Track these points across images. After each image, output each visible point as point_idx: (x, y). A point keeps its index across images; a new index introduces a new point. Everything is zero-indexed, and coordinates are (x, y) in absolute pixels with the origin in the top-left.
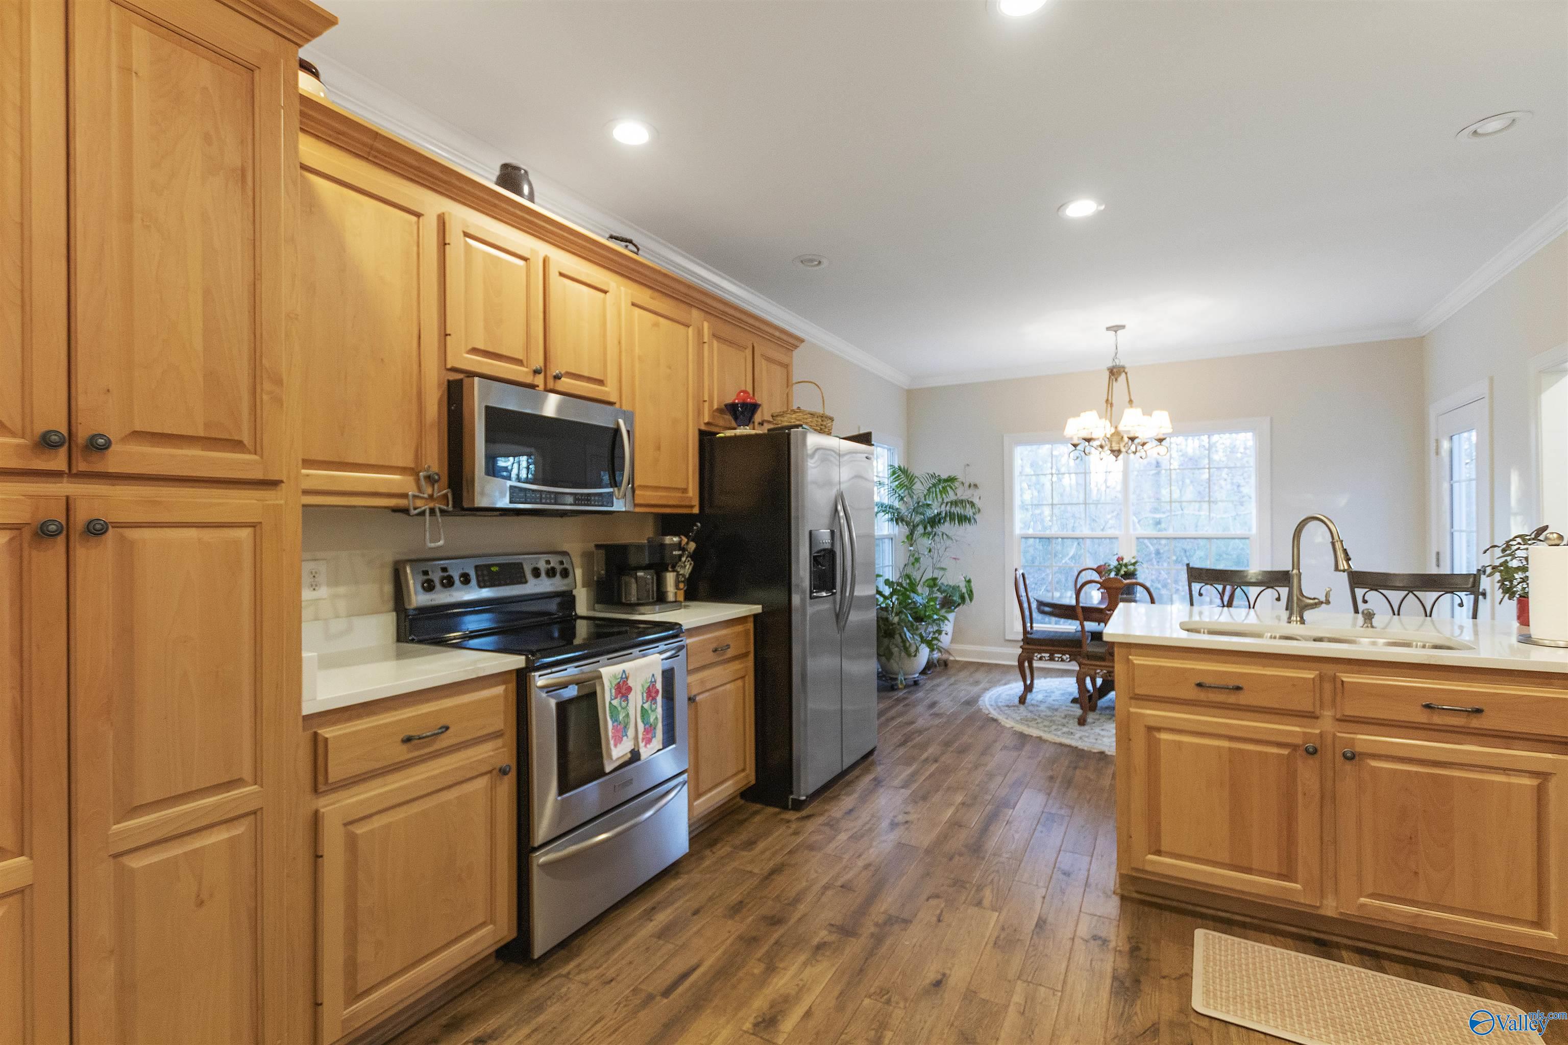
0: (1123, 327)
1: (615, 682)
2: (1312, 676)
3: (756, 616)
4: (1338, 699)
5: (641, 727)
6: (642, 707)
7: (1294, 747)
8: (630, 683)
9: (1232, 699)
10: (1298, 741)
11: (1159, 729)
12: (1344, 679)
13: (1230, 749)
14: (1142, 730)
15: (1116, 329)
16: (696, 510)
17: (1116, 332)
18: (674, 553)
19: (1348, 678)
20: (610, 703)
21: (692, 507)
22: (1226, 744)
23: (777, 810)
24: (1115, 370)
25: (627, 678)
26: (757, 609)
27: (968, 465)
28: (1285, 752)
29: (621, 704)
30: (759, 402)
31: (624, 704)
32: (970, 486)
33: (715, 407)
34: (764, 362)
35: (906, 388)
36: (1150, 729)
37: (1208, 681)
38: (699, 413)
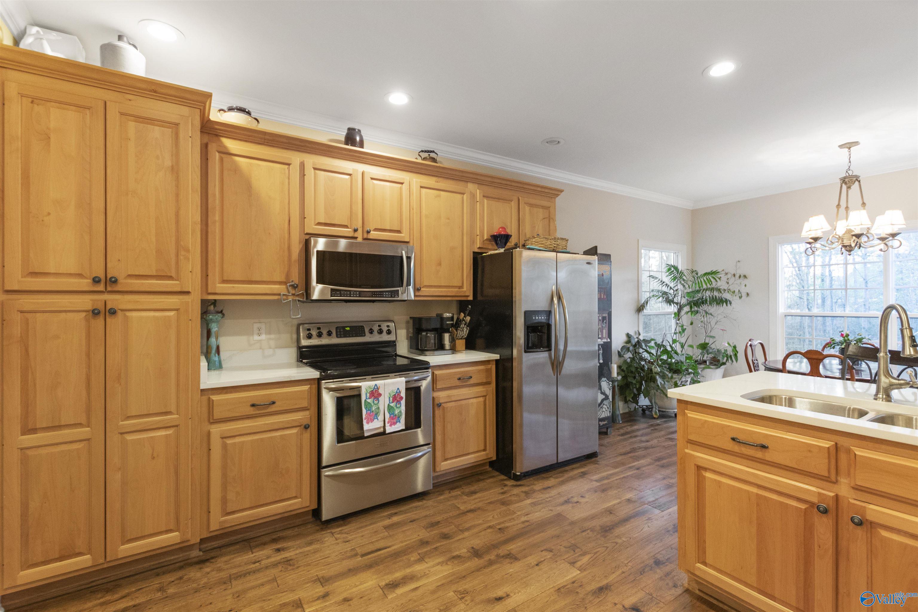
0: (856, 143)
1: (370, 390)
2: (827, 446)
3: (497, 361)
4: (852, 471)
5: (387, 416)
6: (389, 405)
7: (812, 505)
8: (380, 391)
9: (759, 454)
10: (815, 500)
11: (706, 469)
12: (857, 453)
13: (757, 495)
14: (693, 467)
15: (849, 146)
16: (471, 298)
17: (849, 148)
18: (447, 322)
19: (859, 452)
20: (365, 400)
21: (468, 296)
22: (754, 490)
23: (505, 478)
24: (846, 180)
25: (378, 389)
26: (497, 357)
27: (739, 261)
28: (803, 506)
29: (374, 402)
30: (510, 234)
31: (376, 402)
32: (740, 277)
33: (485, 238)
34: (527, 208)
35: (691, 209)
36: (699, 468)
37: (741, 437)
38: (473, 242)
